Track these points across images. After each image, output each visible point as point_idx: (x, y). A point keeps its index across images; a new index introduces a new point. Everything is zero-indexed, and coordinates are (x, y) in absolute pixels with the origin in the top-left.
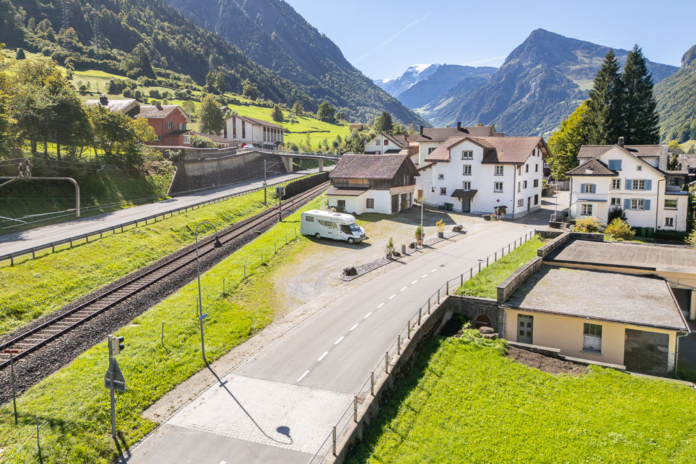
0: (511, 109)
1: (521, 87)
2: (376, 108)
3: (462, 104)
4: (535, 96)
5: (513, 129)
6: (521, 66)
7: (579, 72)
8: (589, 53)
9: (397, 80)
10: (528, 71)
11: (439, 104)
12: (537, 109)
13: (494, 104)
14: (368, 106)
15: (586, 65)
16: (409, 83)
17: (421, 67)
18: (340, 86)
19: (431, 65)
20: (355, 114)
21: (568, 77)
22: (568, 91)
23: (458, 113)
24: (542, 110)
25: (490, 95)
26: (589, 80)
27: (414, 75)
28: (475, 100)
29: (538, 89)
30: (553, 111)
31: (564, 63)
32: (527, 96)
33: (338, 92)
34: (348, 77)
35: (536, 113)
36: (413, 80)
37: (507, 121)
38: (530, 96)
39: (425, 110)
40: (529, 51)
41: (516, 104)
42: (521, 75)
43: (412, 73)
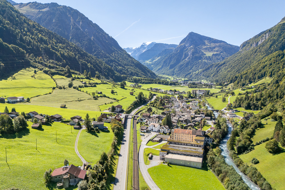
0: (181, 63)
1: (185, 54)
2: (132, 66)
3: (164, 60)
4: (190, 58)
5: (182, 71)
6: (185, 46)
7: (206, 49)
8: (210, 41)
9: (138, 48)
10: (188, 48)
11: (155, 59)
12: (191, 63)
13: (175, 61)
14: (129, 65)
15: (209, 46)
16: (143, 50)
17: (148, 43)
18: (118, 58)
19: (151, 42)
20: (124, 69)
21: (202, 51)
22: (202, 56)
23: (162, 64)
24: (193, 63)
25: (174, 57)
26: (209, 52)
27: (145, 46)
28: (168, 59)
29: (191, 55)
30: (197, 64)
31: (201, 45)
32: (187, 58)
33: (118, 60)
34: (121, 54)
35: (190, 65)
36: (145, 48)
37: (180, 67)
38: (188, 58)
39: (150, 62)
40: (188, 40)
41: (183, 61)
42: (185, 50)
43: (144, 45)
